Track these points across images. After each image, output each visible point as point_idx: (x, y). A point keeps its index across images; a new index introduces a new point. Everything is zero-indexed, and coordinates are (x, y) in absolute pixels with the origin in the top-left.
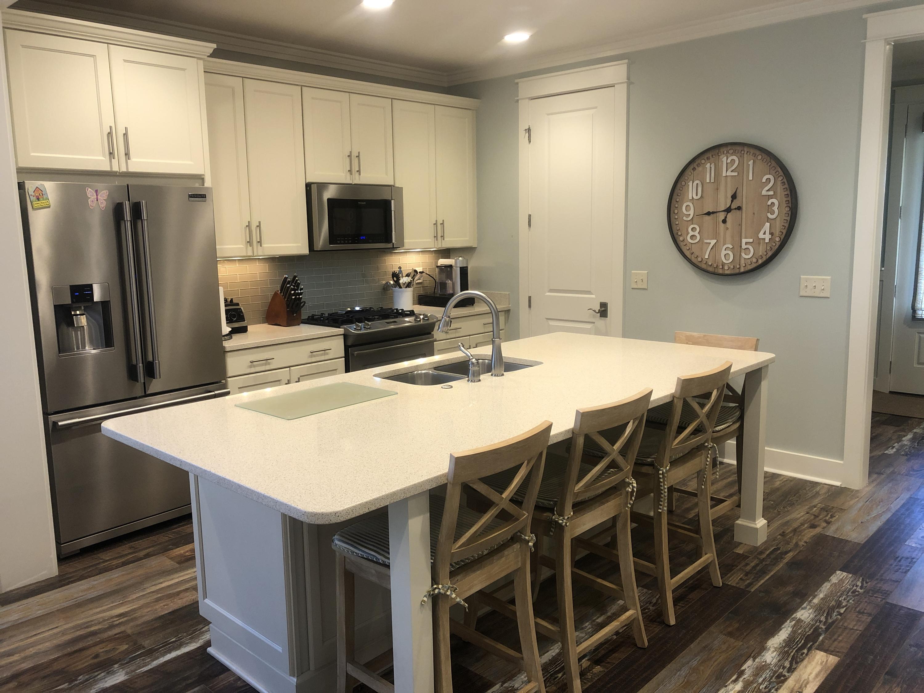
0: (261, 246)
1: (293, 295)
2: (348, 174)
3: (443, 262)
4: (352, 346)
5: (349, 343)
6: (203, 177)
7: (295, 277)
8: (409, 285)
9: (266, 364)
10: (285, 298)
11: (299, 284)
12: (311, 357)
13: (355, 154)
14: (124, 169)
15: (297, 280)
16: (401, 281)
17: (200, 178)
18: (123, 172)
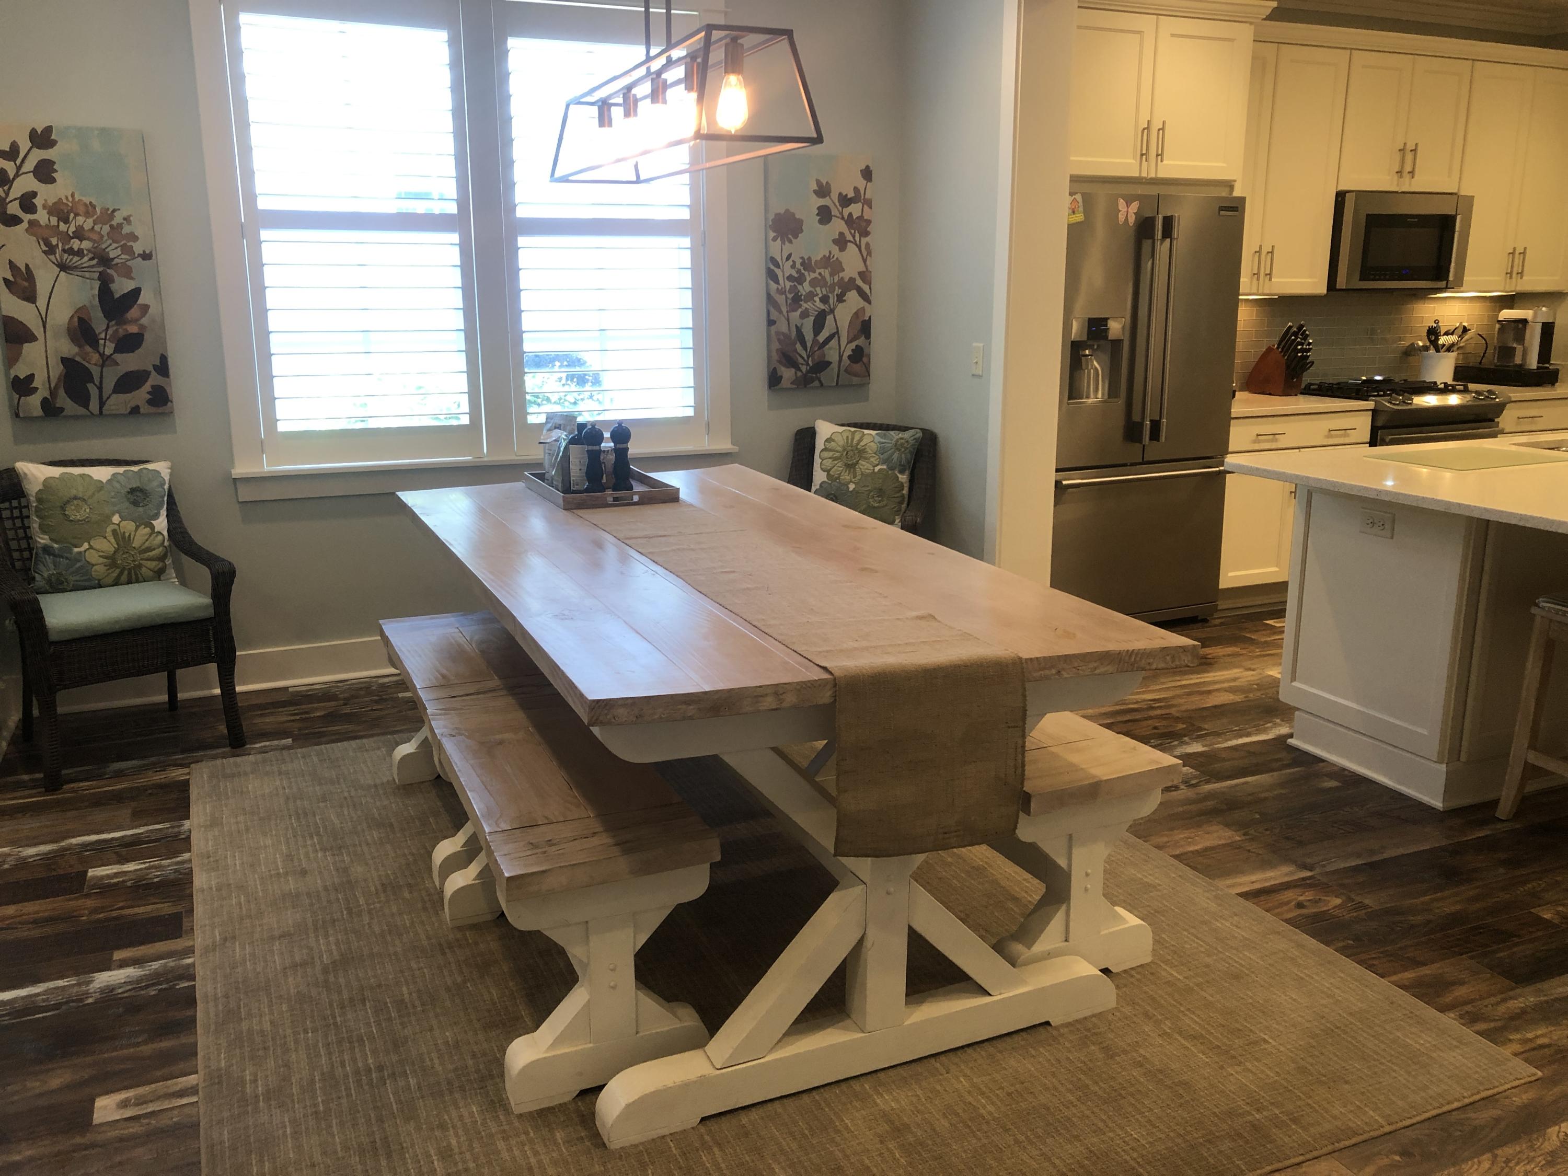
0: (1270, 279)
1: (1300, 351)
2: (1396, 177)
3: (1507, 314)
4: (1383, 427)
5: (1379, 423)
6: (1233, 183)
7: (1302, 326)
8: (1450, 349)
9: (1272, 441)
10: (1284, 356)
11: (1308, 336)
12: (1328, 437)
13: (1411, 146)
14: (1153, 175)
15: (1305, 331)
16: (1441, 342)
17: (1229, 185)
18: (1151, 179)
